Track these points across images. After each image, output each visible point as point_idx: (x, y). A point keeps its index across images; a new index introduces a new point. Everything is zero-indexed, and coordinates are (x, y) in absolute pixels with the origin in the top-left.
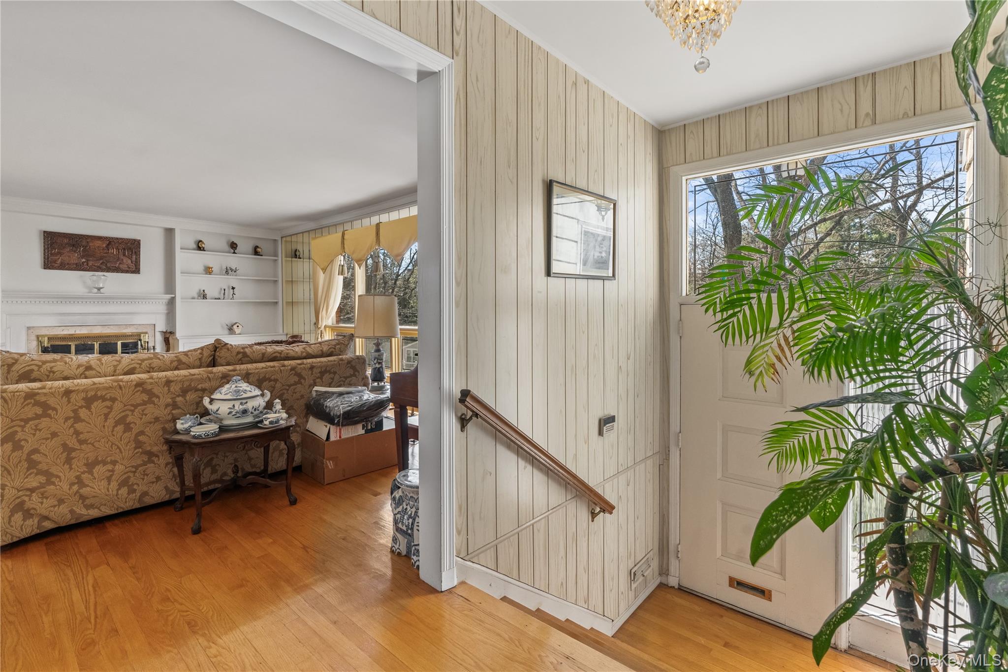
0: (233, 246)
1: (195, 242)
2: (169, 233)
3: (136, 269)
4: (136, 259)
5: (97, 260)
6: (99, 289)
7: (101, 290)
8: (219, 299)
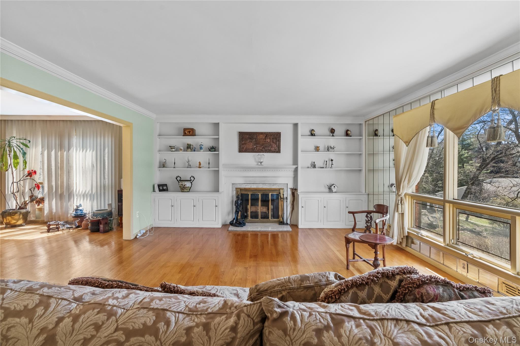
0: (332, 131)
1: (310, 131)
2: (296, 126)
3: (279, 150)
4: (279, 144)
5: (261, 146)
6: (261, 163)
8: (323, 168)
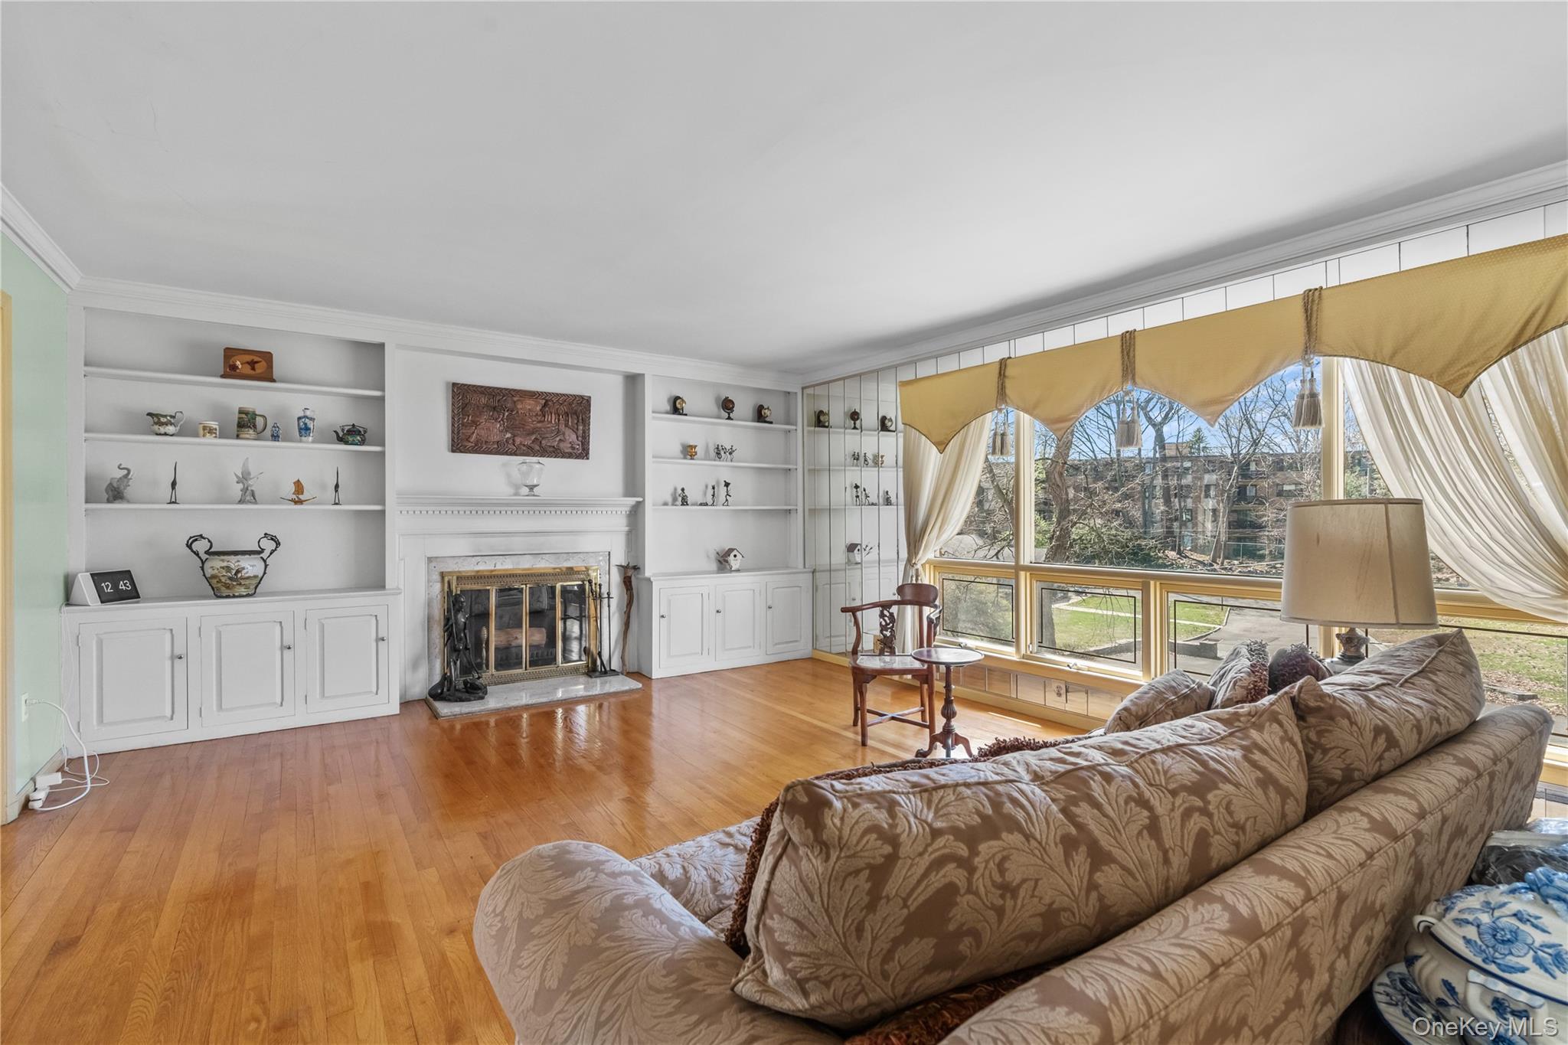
0: (727, 405)
1: (669, 400)
2: (633, 382)
3: (583, 449)
4: (584, 432)
5: (528, 434)
6: (532, 488)
7: (535, 489)
8: (706, 504)
